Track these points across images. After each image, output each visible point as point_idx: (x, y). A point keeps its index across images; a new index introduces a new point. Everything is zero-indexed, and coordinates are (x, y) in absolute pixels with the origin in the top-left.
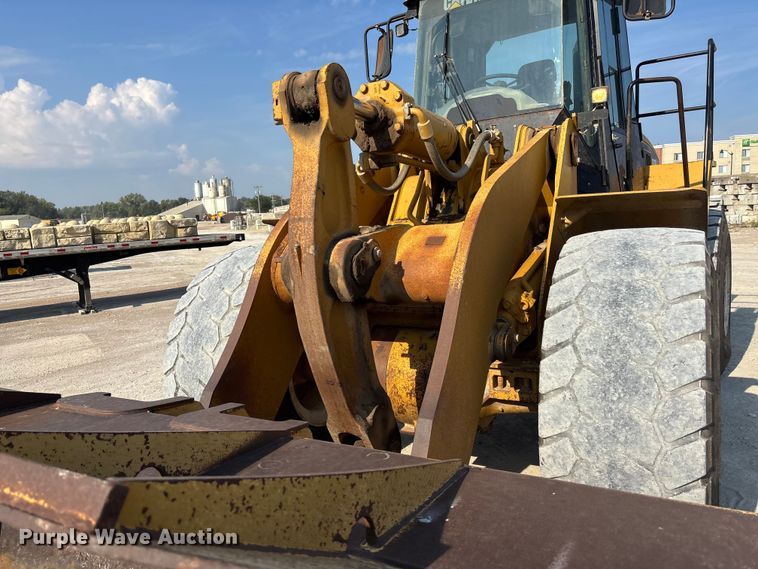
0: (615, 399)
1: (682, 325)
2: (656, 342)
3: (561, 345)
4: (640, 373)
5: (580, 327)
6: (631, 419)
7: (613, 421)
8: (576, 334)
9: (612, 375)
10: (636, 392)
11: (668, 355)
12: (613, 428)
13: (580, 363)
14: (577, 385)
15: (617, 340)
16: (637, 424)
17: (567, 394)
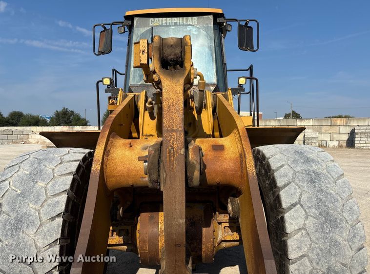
0: (328, 231)
1: (345, 191)
2: (338, 200)
3: (294, 205)
4: (336, 217)
5: (301, 194)
6: (337, 241)
7: (328, 244)
8: (300, 198)
9: (324, 219)
10: (337, 227)
12: (329, 248)
13: (306, 213)
14: (307, 226)
15: (320, 200)
16: (340, 243)
17: (304, 232)
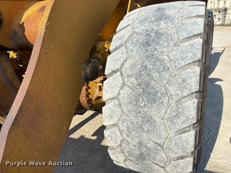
0: (142, 105)
1: (187, 57)
2: (169, 69)
3: (114, 72)
4: (158, 89)
5: (125, 60)
6: (151, 117)
7: (141, 119)
8: (123, 64)
9: (141, 90)
10: (155, 101)
11: (176, 77)
12: (141, 123)
13: (124, 83)
14: (121, 96)
15: (146, 67)
16: (155, 121)
17: (116, 101)
